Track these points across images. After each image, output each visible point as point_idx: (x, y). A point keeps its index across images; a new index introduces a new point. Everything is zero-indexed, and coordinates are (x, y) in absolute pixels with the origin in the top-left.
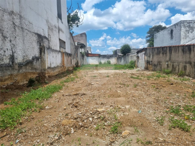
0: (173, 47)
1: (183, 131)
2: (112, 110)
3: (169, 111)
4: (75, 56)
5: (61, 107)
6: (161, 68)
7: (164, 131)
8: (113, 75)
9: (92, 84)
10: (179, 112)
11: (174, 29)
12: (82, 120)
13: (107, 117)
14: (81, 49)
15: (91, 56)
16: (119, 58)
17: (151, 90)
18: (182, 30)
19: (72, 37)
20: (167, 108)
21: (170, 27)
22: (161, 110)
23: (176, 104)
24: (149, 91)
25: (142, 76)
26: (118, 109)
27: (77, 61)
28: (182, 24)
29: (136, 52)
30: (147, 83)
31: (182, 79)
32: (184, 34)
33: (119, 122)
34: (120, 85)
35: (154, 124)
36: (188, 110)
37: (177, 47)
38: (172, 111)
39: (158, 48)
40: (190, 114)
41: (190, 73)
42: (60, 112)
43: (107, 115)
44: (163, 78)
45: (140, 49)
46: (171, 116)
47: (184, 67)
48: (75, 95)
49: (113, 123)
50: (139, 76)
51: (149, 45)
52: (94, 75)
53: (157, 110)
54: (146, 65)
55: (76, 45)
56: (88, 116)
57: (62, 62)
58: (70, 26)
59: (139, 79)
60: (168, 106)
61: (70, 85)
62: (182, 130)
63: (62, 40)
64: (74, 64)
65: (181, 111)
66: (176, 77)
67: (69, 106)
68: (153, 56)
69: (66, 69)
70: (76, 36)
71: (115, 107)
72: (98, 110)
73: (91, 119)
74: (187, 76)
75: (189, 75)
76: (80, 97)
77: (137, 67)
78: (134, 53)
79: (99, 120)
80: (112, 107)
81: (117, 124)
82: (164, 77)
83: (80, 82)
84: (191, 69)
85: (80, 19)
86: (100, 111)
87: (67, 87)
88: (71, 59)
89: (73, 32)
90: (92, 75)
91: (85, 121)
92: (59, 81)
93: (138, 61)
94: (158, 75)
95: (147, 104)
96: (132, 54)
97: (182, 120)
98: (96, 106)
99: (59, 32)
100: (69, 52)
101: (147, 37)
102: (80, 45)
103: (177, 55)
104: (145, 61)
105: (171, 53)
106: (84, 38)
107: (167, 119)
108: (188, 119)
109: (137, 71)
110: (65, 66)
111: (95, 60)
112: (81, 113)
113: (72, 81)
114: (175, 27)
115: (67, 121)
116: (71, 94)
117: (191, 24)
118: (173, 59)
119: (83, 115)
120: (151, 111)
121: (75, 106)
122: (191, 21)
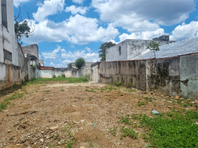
0: (122, 61)
1: (132, 139)
2: (66, 127)
3: (120, 121)
4: (24, 69)
5: (4, 130)
6: (112, 80)
7: (117, 142)
8: (67, 89)
9: (44, 99)
10: (128, 120)
11: (122, 46)
12: (32, 142)
13: (61, 135)
14: (31, 62)
15: (44, 69)
16: (74, 71)
17: (104, 102)
18: (128, 48)
19: (21, 48)
20: (119, 119)
21: (118, 44)
22: (113, 120)
23: (126, 114)
24: (102, 103)
25: (96, 89)
26: (73, 124)
27: (26, 75)
28: (128, 43)
29: (90, 66)
30: (101, 96)
31: (130, 90)
32: (129, 51)
33: (74, 139)
34: (74, 99)
35: (107, 136)
36: (135, 118)
37: (125, 62)
38: (122, 120)
39: (109, 62)
40: (137, 122)
41: (136, 85)
42: (3, 136)
43: (61, 133)
44: (114, 90)
45: (94, 63)
46: (122, 125)
47: (131, 80)
48: (23, 114)
49: (67, 141)
50: (93, 89)
51: (102, 59)
52: (47, 90)
53: (110, 121)
54: (100, 78)
55: (26, 56)
56: (39, 137)
57: (6, 76)
58: (18, 35)
59: (93, 92)
60: (119, 116)
61: (17, 102)
62: (131, 137)
63: (8, 51)
64: (23, 78)
65: (130, 120)
66: (125, 89)
67: (14, 128)
68: (105, 70)
69: (12, 84)
70: (26, 47)
71: (70, 123)
72: (51, 128)
73: (42, 140)
74: (134, 87)
75: (135, 87)
76: (29, 116)
77: (92, 80)
78: (88, 67)
79: (52, 140)
80: (66, 124)
81: (72, 141)
82: (116, 89)
83: (30, 98)
84: (136, 81)
85: (30, 29)
86: (53, 129)
87: (14, 105)
88: (19, 73)
89: (22, 43)
90: (45, 90)
91: (35, 144)
92: (2, 98)
93: (92, 74)
94: (110, 87)
95: (101, 116)
96: (86, 67)
97: (131, 128)
98: (49, 124)
99: (3, 42)
100: (17, 65)
101: (99, 52)
102: (31, 56)
103: (125, 69)
104: (98, 74)
105: (120, 67)
106: (35, 49)
107: (118, 129)
108: (136, 127)
109: (91, 84)
110: (11, 80)
111: (48, 74)
112: (30, 135)
113: (20, 97)
114: (122, 45)
115: (11, 146)
116: (18, 113)
117: (134, 43)
118: (122, 73)
119: (33, 137)
120: (105, 123)
121: (22, 127)
122: (134, 41)
